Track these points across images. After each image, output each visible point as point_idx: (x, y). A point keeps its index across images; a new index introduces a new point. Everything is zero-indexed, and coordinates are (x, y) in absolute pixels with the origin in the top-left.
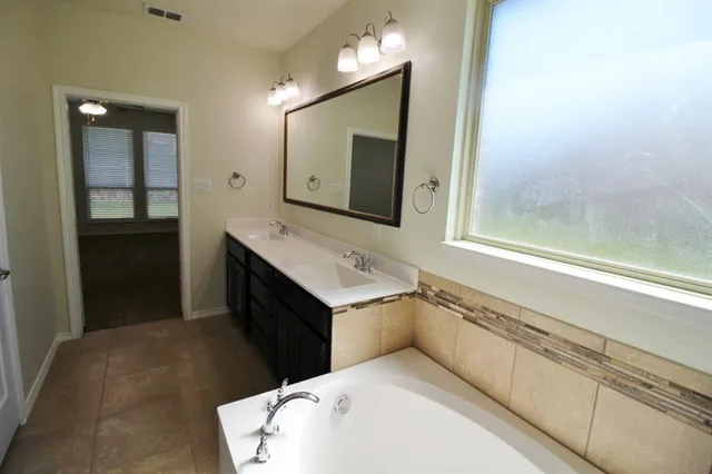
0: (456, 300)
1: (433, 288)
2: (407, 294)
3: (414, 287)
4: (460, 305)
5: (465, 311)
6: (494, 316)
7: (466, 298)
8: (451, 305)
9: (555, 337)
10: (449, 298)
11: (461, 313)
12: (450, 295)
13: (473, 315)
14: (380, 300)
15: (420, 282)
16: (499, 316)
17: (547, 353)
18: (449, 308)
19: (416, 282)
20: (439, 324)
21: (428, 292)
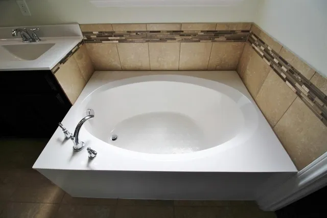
0: (112, 34)
1: (94, 33)
2: (80, 43)
3: (82, 37)
4: (115, 36)
5: (118, 38)
6: (135, 34)
7: (117, 30)
8: (109, 38)
9: (163, 31)
10: (106, 34)
11: (117, 40)
12: (106, 32)
13: (123, 38)
14: (70, 53)
15: (83, 33)
16: (137, 33)
17: (161, 40)
18: (109, 40)
19: (81, 34)
20: (106, 52)
21: (92, 36)
